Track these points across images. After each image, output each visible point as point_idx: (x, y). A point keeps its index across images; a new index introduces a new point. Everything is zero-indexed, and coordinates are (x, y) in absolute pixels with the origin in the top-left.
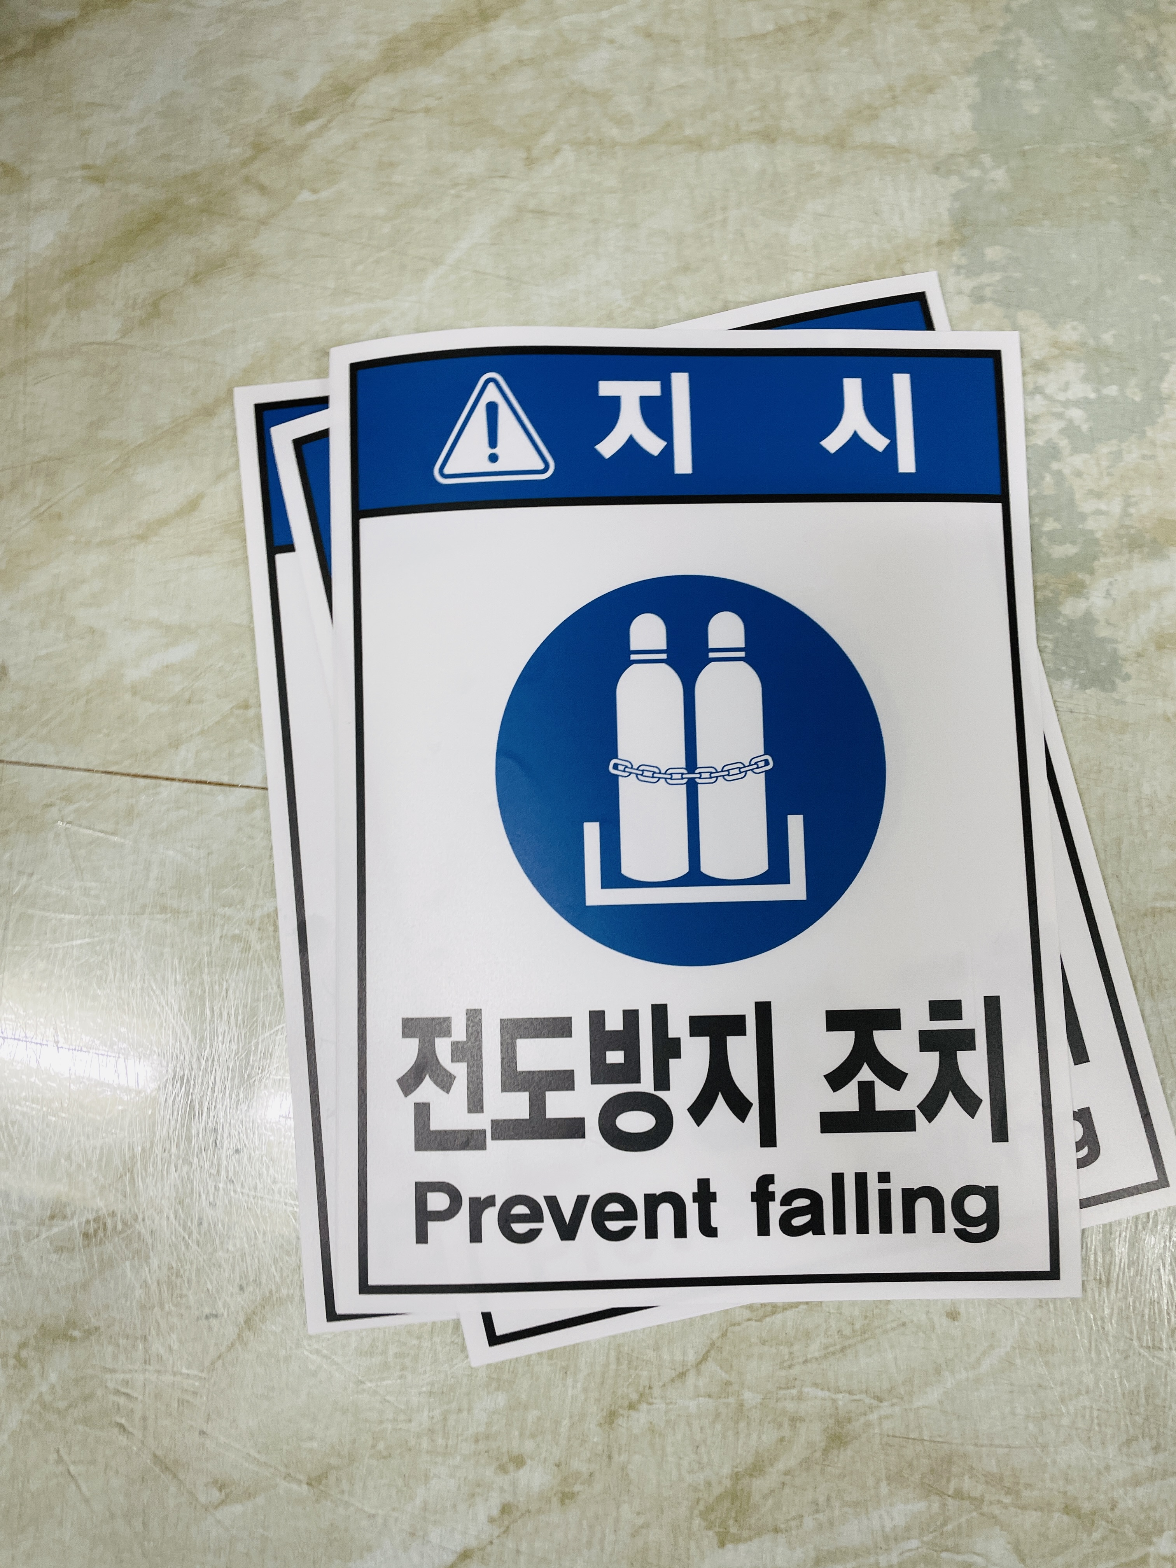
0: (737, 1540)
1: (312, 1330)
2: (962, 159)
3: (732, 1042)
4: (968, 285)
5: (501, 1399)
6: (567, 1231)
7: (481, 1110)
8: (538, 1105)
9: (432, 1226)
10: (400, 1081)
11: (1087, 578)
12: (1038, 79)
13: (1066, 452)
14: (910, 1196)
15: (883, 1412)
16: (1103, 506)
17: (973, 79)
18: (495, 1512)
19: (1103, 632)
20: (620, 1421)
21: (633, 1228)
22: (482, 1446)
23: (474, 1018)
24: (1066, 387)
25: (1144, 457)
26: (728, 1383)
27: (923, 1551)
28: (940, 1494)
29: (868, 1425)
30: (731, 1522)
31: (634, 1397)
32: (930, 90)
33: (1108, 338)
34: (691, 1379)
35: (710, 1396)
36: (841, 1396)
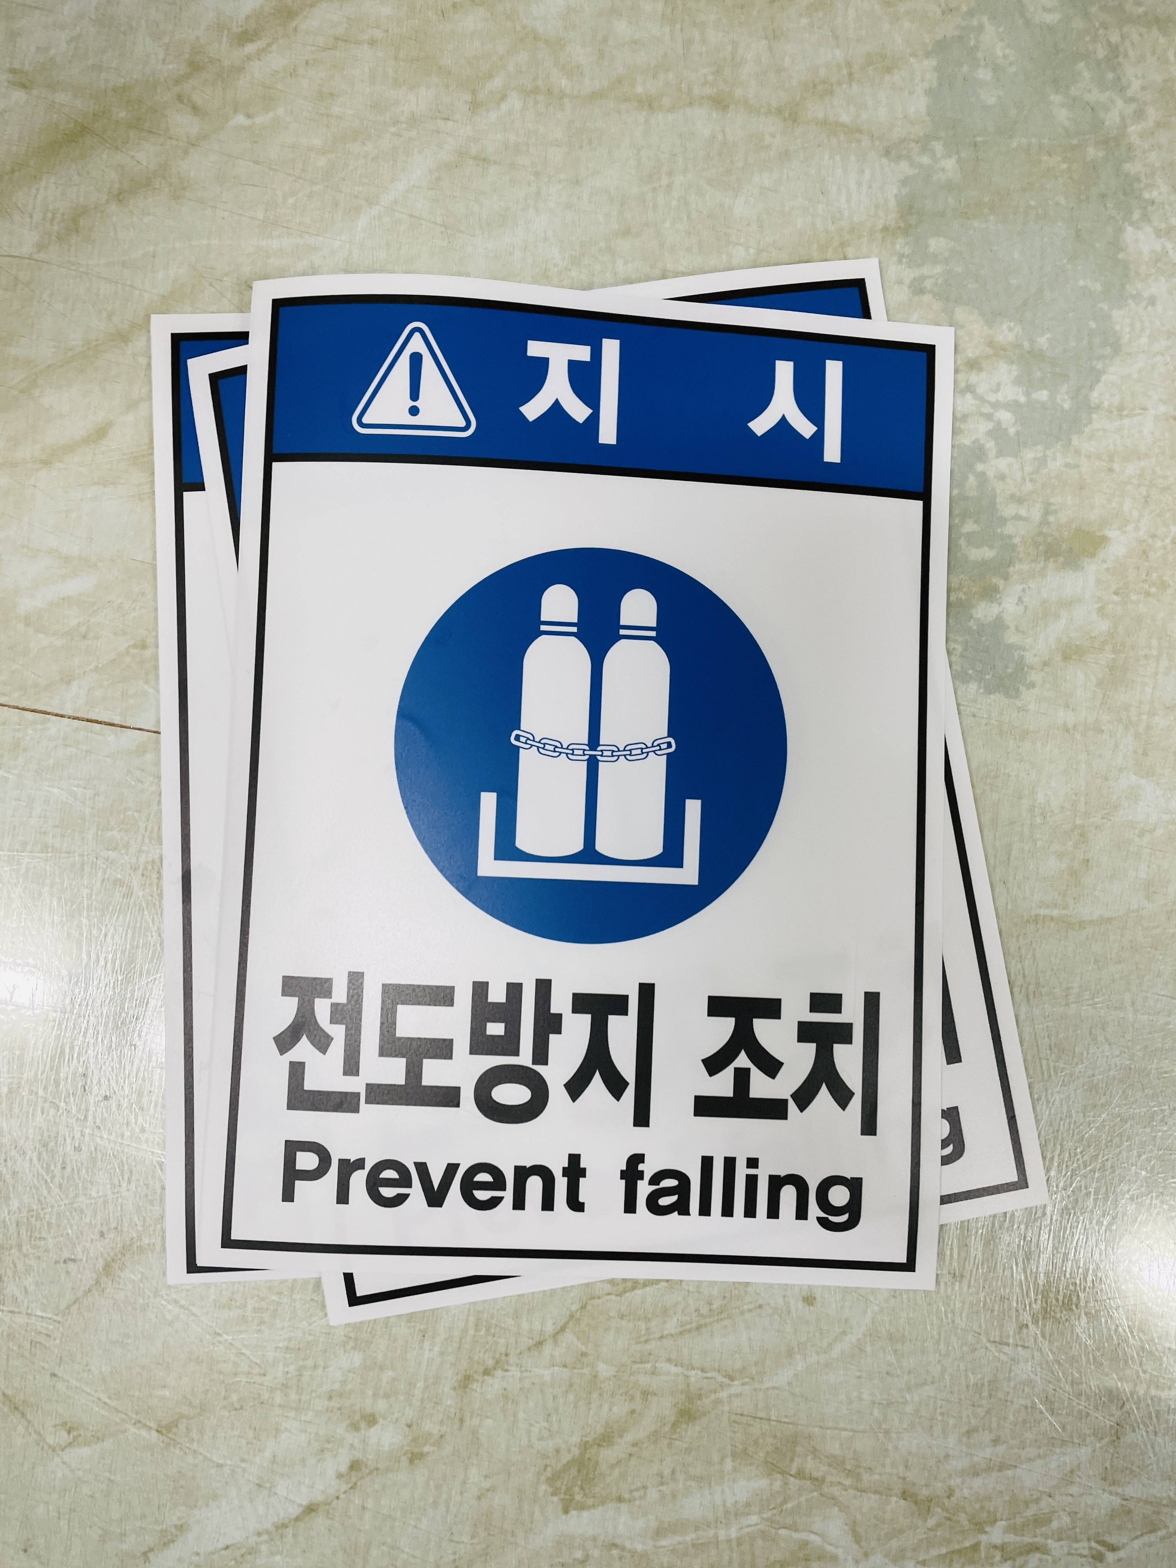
0: (582, 1507)
1: (171, 1280)
2: (913, 145)
3: (614, 1022)
4: (909, 275)
5: (357, 1359)
6: (435, 1198)
7: (357, 1073)
8: (414, 1072)
9: (300, 1186)
10: (277, 1039)
11: (1001, 583)
12: (996, 69)
13: (992, 454)
14: (776, 1183)
15: (733, 1391)
16: (1023, 512)
17: (931, 62)
18: (344, 1468)
19: (1011, 638)
20: (474, 1386)
21: (501, 1199)
22: (335, 1404)
23: (356, 980)
24: (997, 388)
25: (1067, 465)
26: (584, 1354)
27: (761, 1527)
28: (783, 1473)
29: (718, 1402)
30: (577, 1489)
31: (490, 1363)
32: (888, 70)
33: (1043, 341)
34: (548, 1349)
35: (565, 1366)
36: (693, 1372)
